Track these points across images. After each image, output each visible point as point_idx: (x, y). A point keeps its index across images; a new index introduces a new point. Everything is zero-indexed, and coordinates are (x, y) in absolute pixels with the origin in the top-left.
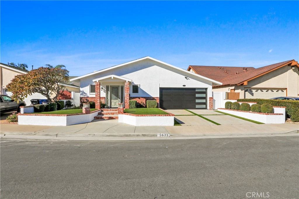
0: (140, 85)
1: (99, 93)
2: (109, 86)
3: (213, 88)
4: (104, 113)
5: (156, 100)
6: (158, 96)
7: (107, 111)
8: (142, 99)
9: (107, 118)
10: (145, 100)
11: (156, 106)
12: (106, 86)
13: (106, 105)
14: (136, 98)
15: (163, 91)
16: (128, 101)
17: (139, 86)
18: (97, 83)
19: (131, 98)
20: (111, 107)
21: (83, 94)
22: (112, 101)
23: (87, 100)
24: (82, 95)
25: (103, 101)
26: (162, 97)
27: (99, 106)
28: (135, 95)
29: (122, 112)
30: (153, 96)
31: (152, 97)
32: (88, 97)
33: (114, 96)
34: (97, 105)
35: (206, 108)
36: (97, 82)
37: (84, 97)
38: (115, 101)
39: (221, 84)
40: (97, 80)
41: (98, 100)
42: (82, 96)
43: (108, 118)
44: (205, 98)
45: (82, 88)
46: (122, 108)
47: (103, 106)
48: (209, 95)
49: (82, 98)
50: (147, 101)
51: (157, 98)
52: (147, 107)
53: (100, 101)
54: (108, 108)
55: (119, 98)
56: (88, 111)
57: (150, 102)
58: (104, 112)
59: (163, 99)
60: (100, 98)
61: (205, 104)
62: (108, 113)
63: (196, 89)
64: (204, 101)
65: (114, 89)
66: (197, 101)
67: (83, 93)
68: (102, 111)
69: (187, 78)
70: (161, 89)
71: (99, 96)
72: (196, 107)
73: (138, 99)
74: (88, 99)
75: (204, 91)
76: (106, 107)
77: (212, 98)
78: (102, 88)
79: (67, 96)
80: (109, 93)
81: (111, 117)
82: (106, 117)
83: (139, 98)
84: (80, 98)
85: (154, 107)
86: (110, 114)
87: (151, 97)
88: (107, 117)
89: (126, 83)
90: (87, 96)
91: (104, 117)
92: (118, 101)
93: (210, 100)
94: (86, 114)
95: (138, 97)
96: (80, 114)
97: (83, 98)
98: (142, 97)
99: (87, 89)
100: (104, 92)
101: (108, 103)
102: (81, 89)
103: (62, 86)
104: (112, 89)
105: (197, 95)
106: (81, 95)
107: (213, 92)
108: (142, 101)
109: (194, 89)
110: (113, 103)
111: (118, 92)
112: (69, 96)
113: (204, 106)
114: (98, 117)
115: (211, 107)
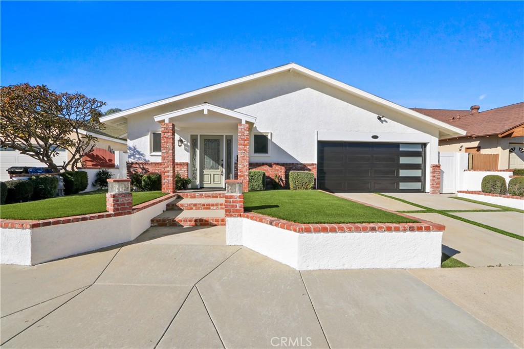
0: (271, 134)
1: (171, 152)
2: (197, 135)
3: (442, 142)
4: (182, 205)
5: (310, 170)
6: (315, 161)
7: (191, 198)
8: (277, 167)
9: (189, 223)
10: (283, 169)
11: (312, 185)
12: (191, 135)
13: (190, 182)
14: (263, 164)
15: (326, 149)
16: (247, 173)
17: (269, 137)
18: (167, 125)
19: (252, 165)
20: (202, 188)
21: (133, 155)
22: (205, 173)
23: (143, 169)
24: (132, 157)
25: (183, 173)
26: (323, 164)
27: (171, 186)
28: (260, 158)
29: (237, 211)
30: (303, 160)
31: (301, 164)
32: (146, 163)
33: (208, 161)
34: (167, 183)
35: (422, 190)
36: (167, 121)
37: (137, 163)
38: (212, 172)
39: (463, 133)
40: (166, 117)
41: (168, 169)
42: (131, 160)
43: (193, 223)
44: (421, 167)
45: (131, 140)
46: (240, 197)
47: (182, 184)
48: (431, 160)
49: (132, 163)
50: (291, 172)
51: (313, 165)
52: (291, 187)
53: (174, 172)
54: (195, 188)
55: (222, 166)
56: (123, 204)
57: (298, 175)
58: (185, 201)
59: (325, 169)
60: (174, 164)
61: (421, 180)
62: (195, 205)
63: (400, 145)
64: (417, 173)
65: (210, 143)
66: (403, 173)
67: (135, 151)
68: (179, 198)
69: (383, 119)
70: (322, 145)
71: (170, 158)
72: (400, 188)
73: (266, 168)
74: (146, 167)
75: (419, 150)
76: (190, 186)
77: (438, 166)
78: (181, 141)
79: (106, 161)
80: (198, 152)
81: (201, 220)
82: (186, 221)
83: (270, 165)
84: (128, 163)
85: (307, 188)
86: (199, 209)
87: (297, 164)
88: (190, 221)
89: (242, 127)
90: (145, 160)
91: (181, 221)
92: (220, 173)
93: (434, 172)
94: (115, 215)
95: (266, 164)
96: (91, 218)
97: (134, 166)
98: (277, 164)
99: (143, 144)
100: (186, 150)
101: (195, 178)
102: (130, 143)
103: (90, 138)
104: (205, 144)
105: (403, 160)
106: (129, 157)
107: (439, 153)
108: (277, 173)
109: (396, 145)
110: (206, 178)
111: (219, 151)
112: (110, 160)
113: (418, 185)
114: (164, 221)
115: (437, 188)
